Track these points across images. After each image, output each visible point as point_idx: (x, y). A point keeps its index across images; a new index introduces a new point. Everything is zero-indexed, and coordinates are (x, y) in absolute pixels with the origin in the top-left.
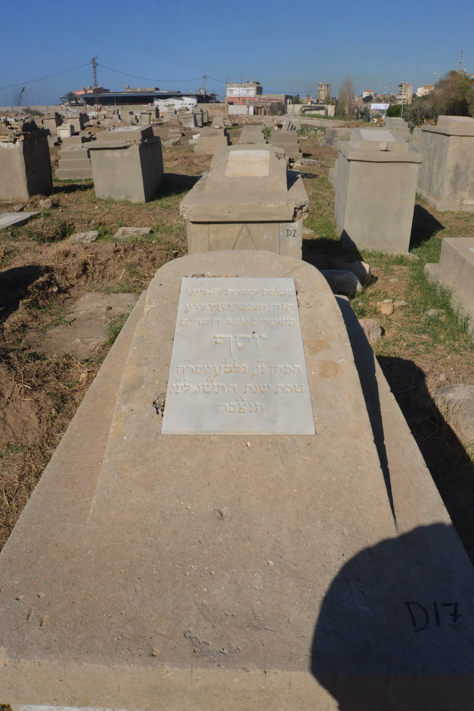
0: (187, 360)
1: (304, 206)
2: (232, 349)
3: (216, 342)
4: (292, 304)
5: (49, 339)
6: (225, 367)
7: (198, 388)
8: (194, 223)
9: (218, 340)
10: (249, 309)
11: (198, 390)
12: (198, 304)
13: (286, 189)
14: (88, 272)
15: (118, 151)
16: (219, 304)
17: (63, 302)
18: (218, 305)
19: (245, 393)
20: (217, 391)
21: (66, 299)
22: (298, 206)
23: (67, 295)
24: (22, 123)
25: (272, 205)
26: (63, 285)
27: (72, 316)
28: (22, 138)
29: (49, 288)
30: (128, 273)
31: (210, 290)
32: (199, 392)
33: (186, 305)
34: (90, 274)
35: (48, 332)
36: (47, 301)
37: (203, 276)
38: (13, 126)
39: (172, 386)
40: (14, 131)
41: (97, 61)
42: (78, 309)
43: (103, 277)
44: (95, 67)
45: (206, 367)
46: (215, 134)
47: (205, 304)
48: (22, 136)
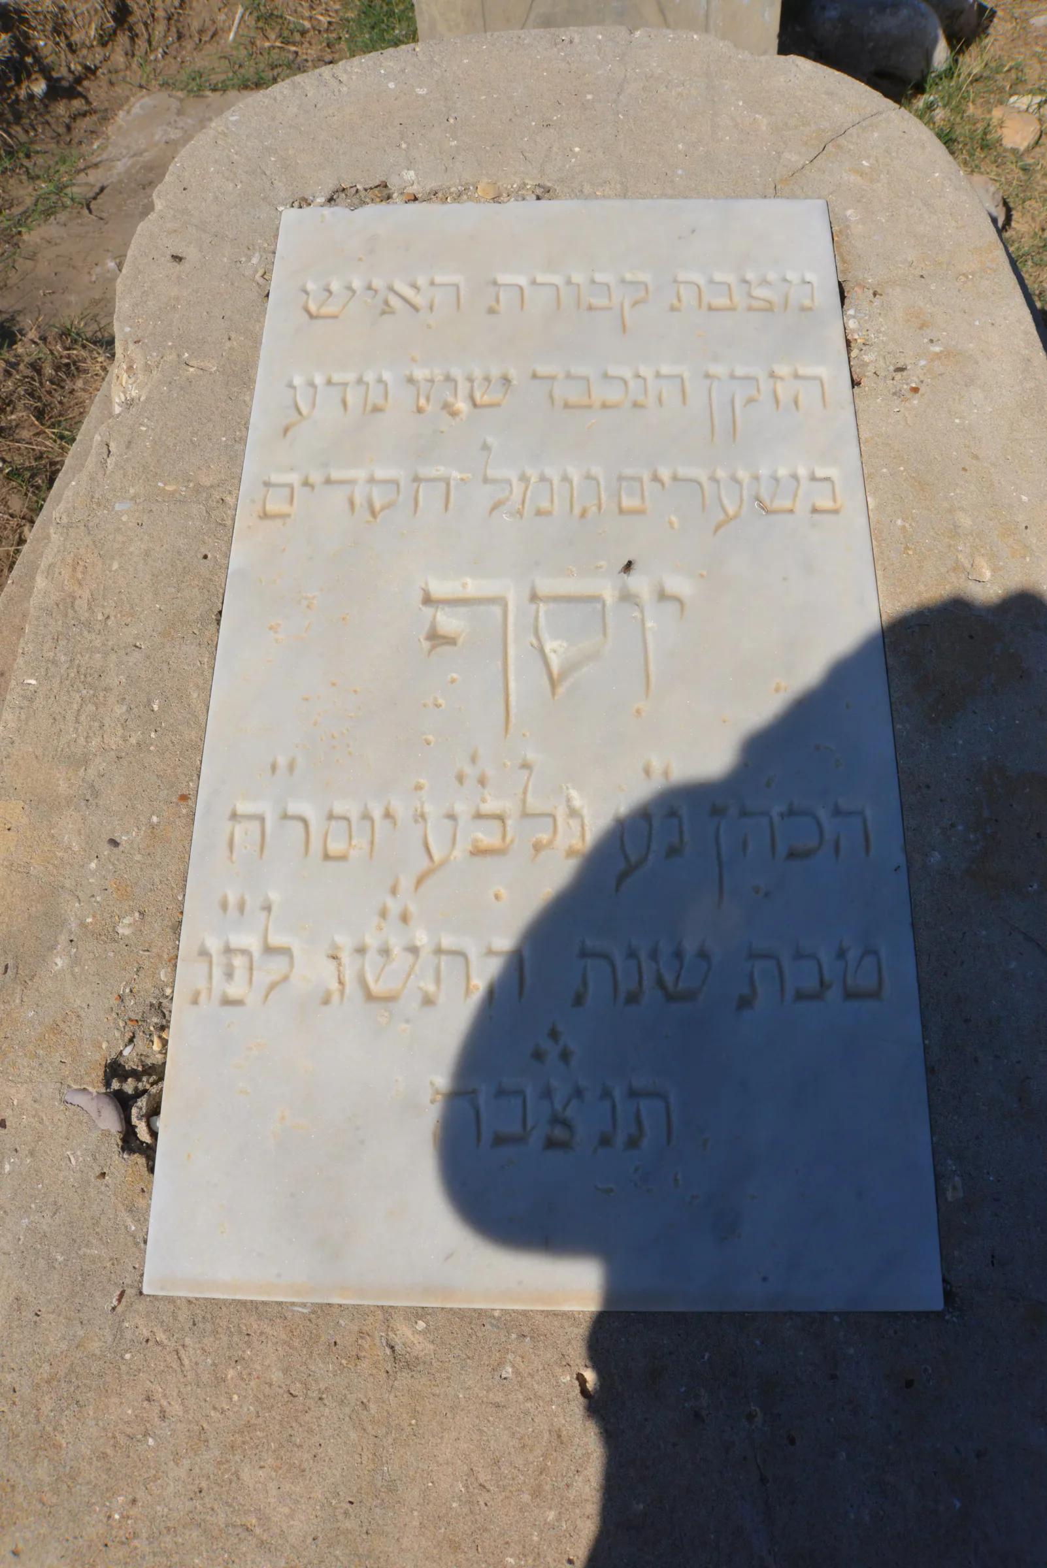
0: (282, 761)
2: (512, 685)
3: (435, 637)
4: (822, 371)
5: (29, 263)
6: (479, 816)
7: (331, 966)
9: (448, 622)
10: (604, 406)
11: (334, 985)
12: (350, 377)
14: (131, 19)
16: (457, 373)
17: (69, 128)
18: (448, 378)
19: (579, 1000)
20: (431, 988)
21: (74, 118)
23: (77, 104)
26: (64, 71)
27: (95, 178)
29: (19, 82)
30: (250, 21)
31: (414, 286)
32: (335, 998)
33: (291, 386)
34: (139, 28)
35: (26, 237)
36: (17, 130)
37: (383, 192)
39: (204, 953)
42: (112, 151)
43: (180, 37)
45: (377, 814)
47: (387, 376)
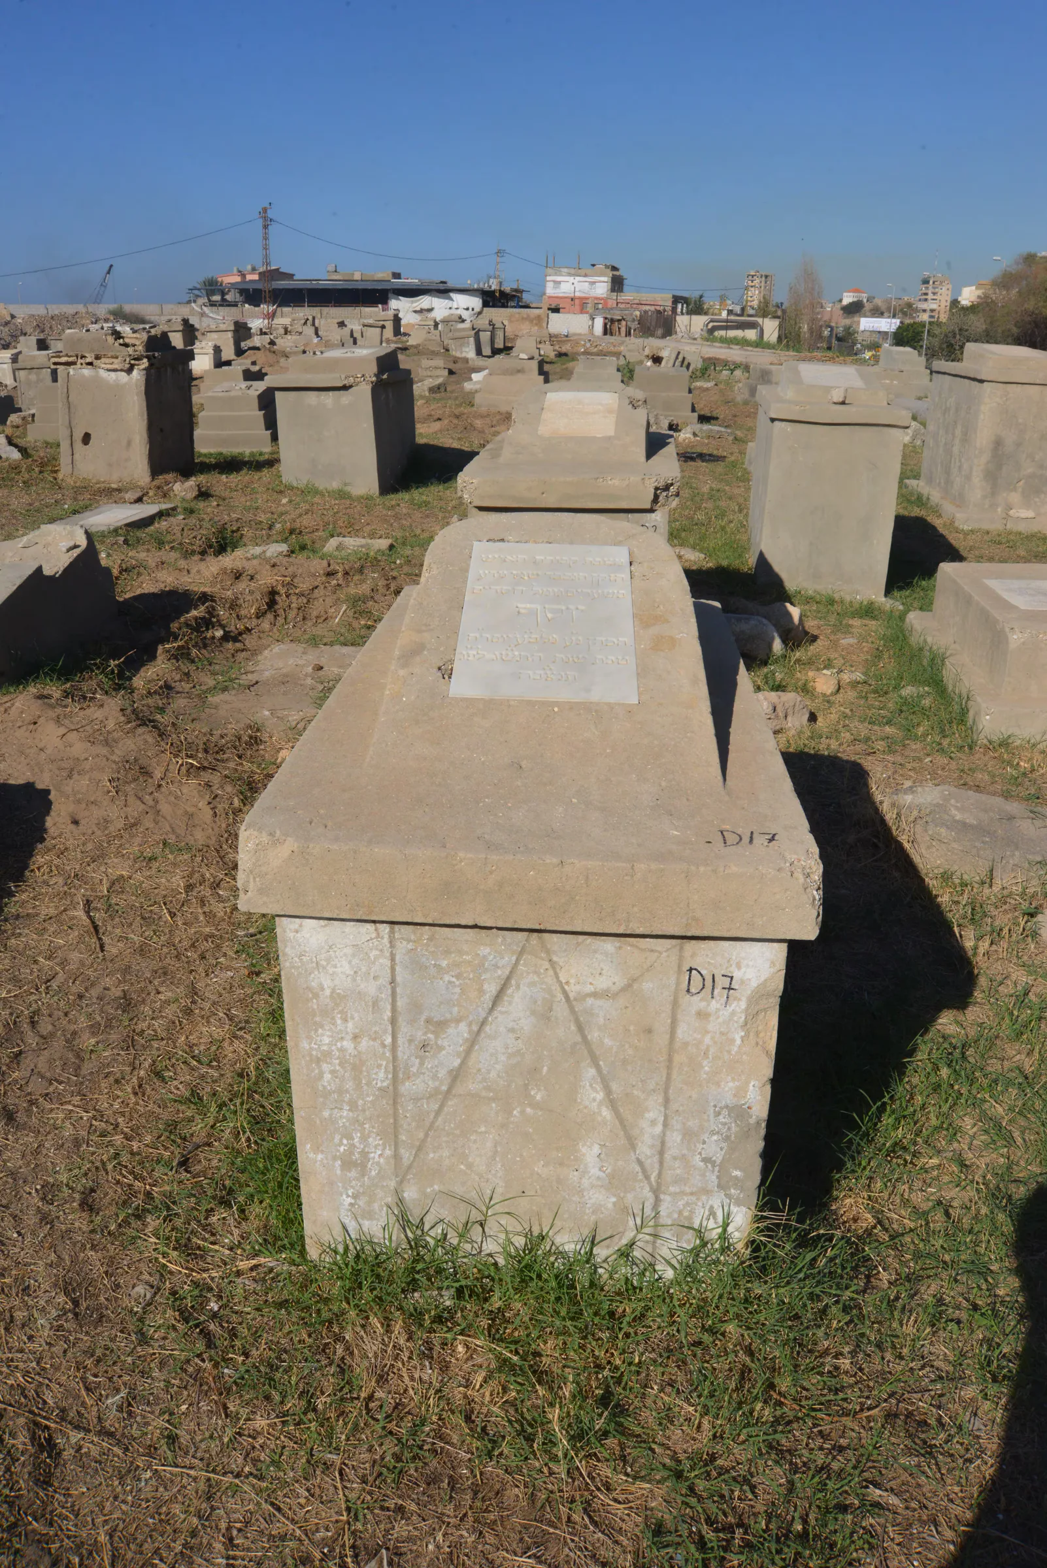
0: (480, 629)
1: (672, 484)
2: (539, 620)
3: (519, 613)
4: (624, 576)
5: (213, 711)
6: (530, 637)
7: (495, 656)
8: (481, 509)
9: (521, 611)
10: (564, 579)
11: (495, 659)
12: (496, 572)
13: (643, 459)
14: (277, 607)
15: (331, 393)
16: (524, 572)
17: (233, 656)
18: (522, 573)
19: (554, 662)
20: (519, 659)
21: (237, 651)
22: (661, 484)
23: (238, 645)
24: (145, 336)
25: (616, 482)
26: (233, 628)
27: (252, 678)
28: (145, 363)
29: (207, 629)
30: (350, 613)
31: (512, 557)
33: (479, 572)
34: (281, 612)
35: (210, 699)
36: (203, 651)
37: (503, 540)
38: (127, 340)
39: (462, 653)
40: (130, 350)
41: (270, 214)
42: (260, 667)
43: (304, 619)
44: (266, 227)
45: (505, 636)
46: (519, 371)
47: (505, 572)
48: (145, 360)
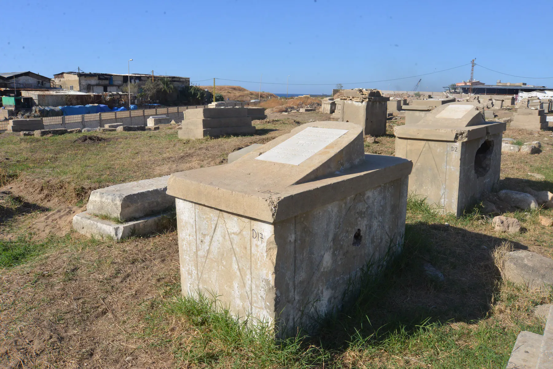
1: (464, 133)
2: (300, 145)
4: (337, 137)
6: (292, 149)
8: (400, 138)
9: (298, 143)
11: (277, 152)
12: (305, 134)
13: (465, 126)
15: (424, 112)
18: (311, 135)
19: (290, 154)
20: (282, 153)
22: (459, 132)
24: (369, 92)
25: (443, 131)
31: (314, 131)
37: (317, 127)
38: (363, 93)
40: (364, 96)
41: (475, 62)
44: (473, 66)
45: (286, 148)
46: (530, 114)
48: (368, 99)
